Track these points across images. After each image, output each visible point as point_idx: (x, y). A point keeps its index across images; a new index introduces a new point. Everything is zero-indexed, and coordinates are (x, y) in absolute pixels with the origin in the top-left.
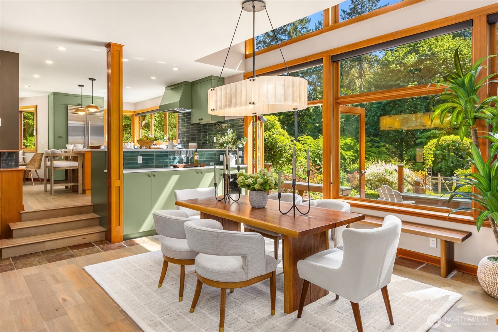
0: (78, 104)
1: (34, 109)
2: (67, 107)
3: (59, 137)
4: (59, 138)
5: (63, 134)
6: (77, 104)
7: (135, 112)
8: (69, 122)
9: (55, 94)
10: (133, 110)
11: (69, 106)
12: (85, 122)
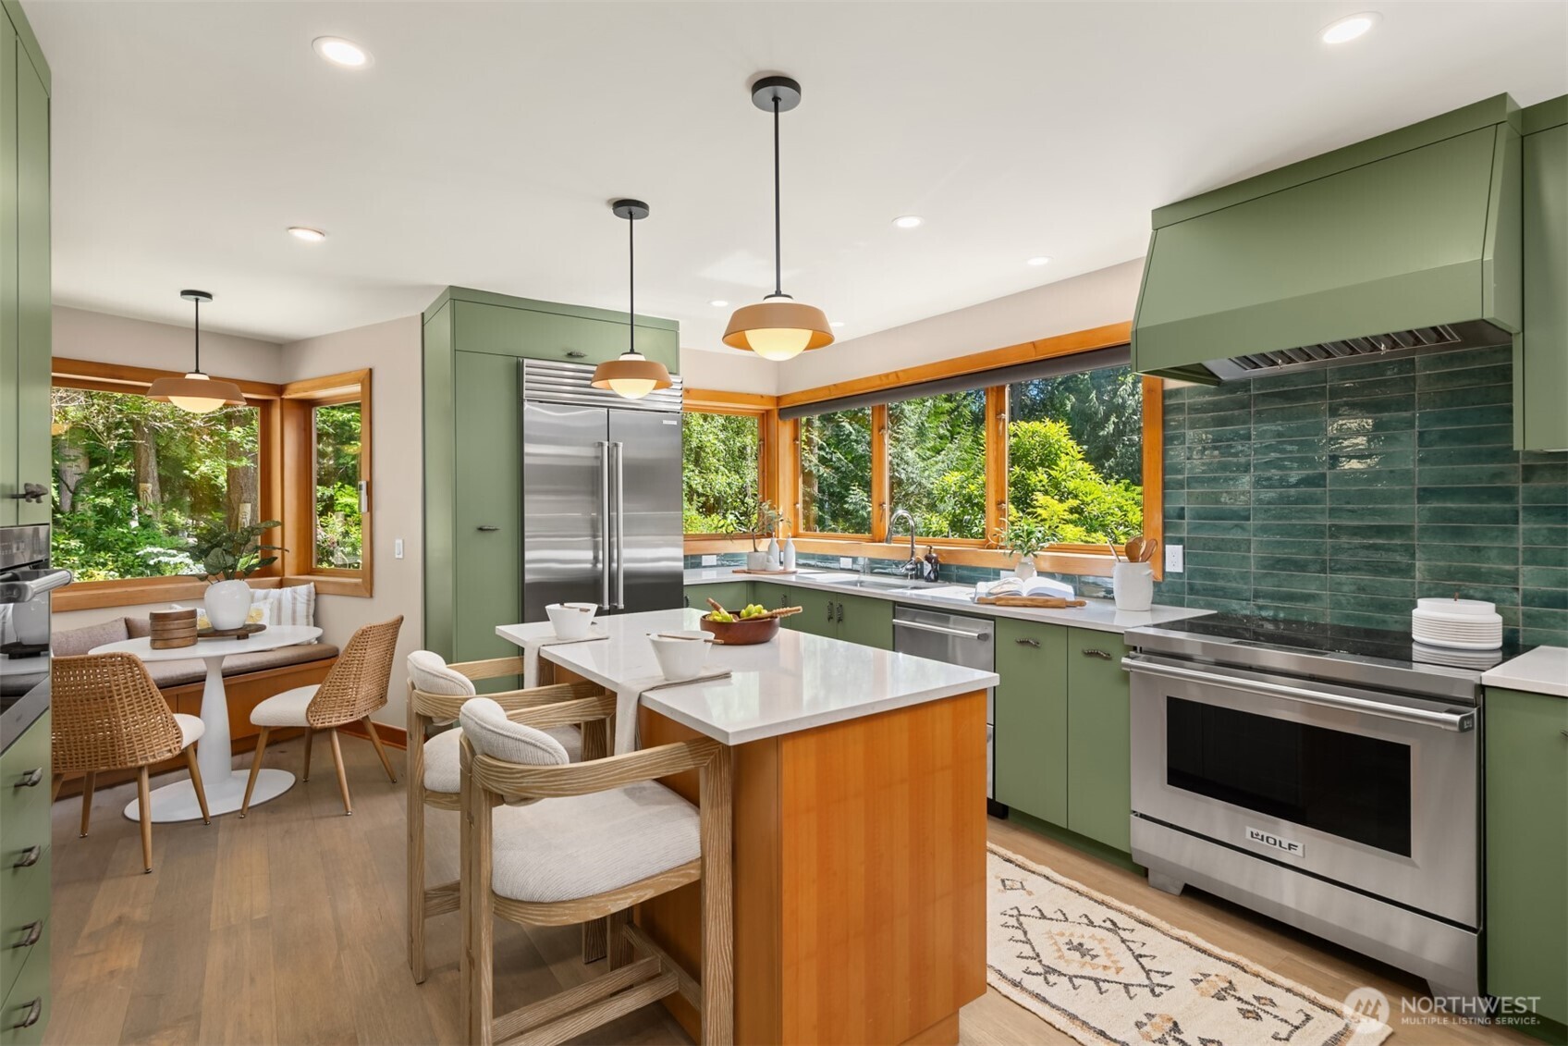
0: (570, 355)
1: (357, 388)
2: (519, 369)
3: (481, 529)
4: (480, 532)
5: (500, 517)
6: (562, 354)
7: (779, 399)
8: (528, 448)
9: (459, 298)
10: (771, 390)
11: (526, 361)
12: (601, 445)
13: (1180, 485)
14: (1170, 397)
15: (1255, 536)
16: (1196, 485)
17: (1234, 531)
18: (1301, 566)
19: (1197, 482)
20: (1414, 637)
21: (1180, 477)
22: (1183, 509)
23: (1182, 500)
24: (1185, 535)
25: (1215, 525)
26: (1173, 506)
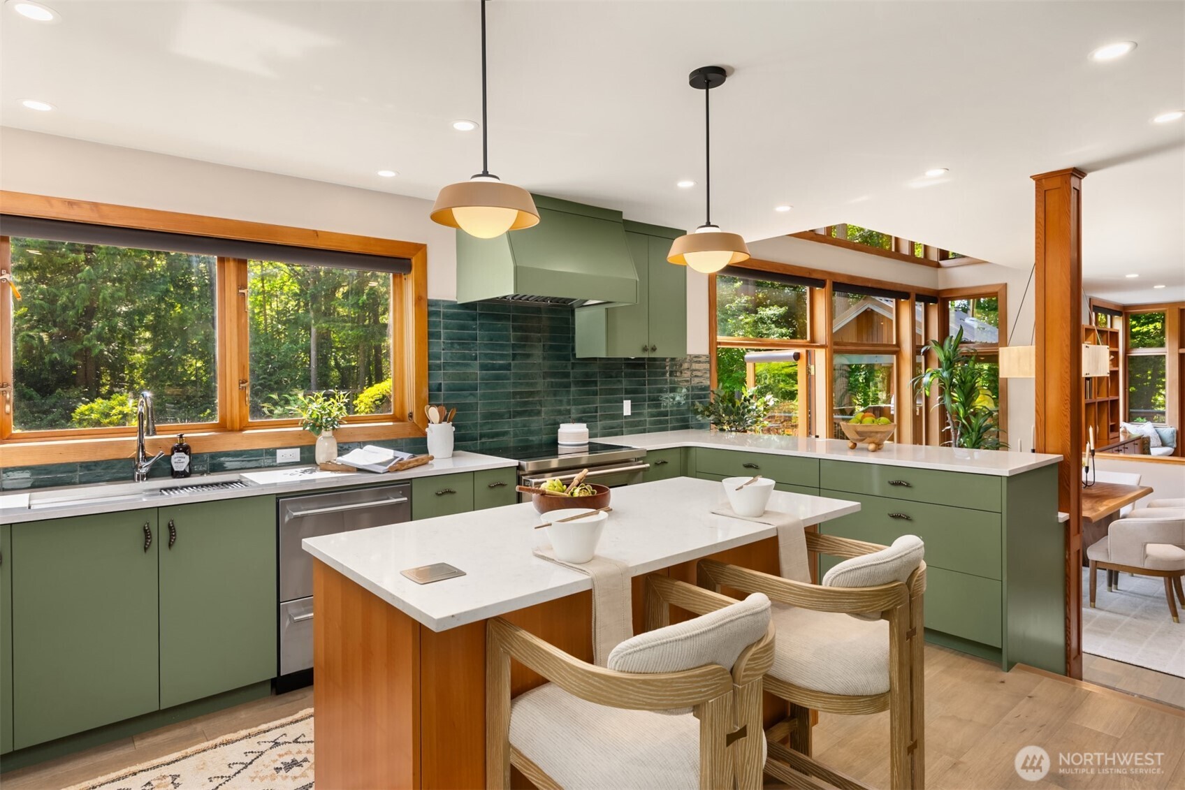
13: (439, 367)
14: (432, 306)
15: (480, 400)
16: (448, 368)
17: (470, 397)
18: (501, 416)
19: (449, 366)
20: (559, 442)
21: (438, 362)
22: (441, 384)
23: (441, 378)
24: (442, 402)
25: (459, 394)
26: (435, 382)
